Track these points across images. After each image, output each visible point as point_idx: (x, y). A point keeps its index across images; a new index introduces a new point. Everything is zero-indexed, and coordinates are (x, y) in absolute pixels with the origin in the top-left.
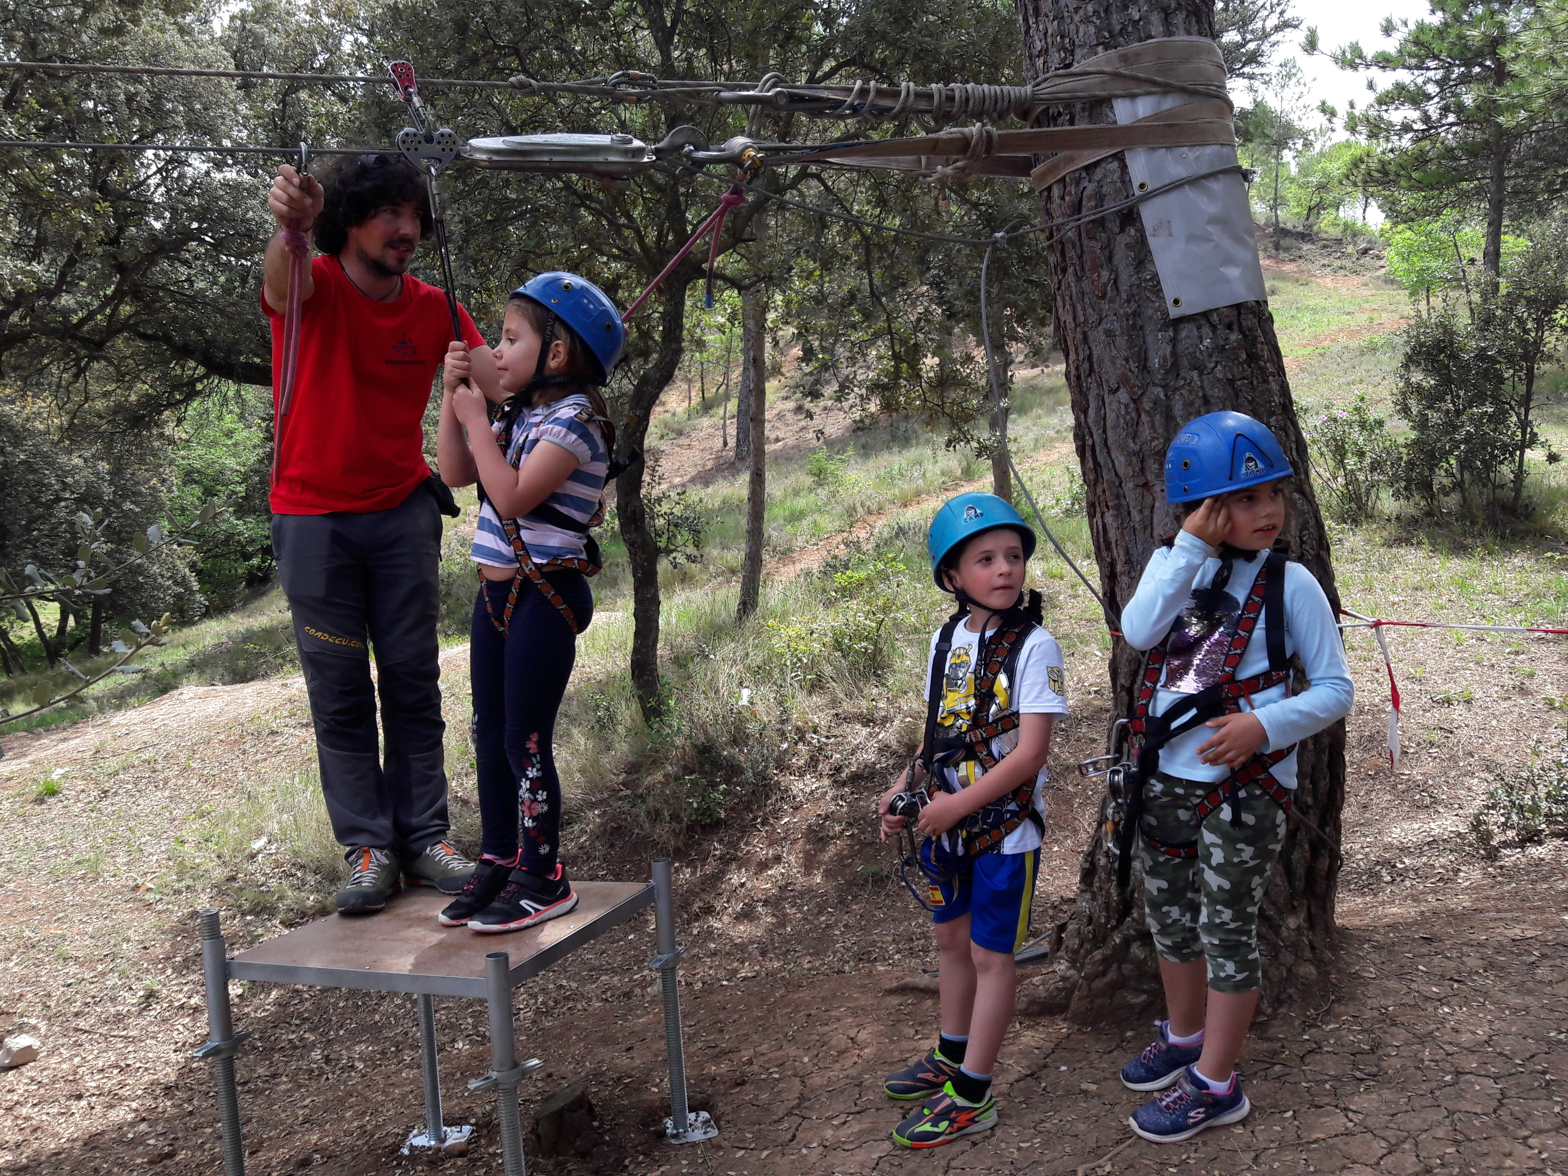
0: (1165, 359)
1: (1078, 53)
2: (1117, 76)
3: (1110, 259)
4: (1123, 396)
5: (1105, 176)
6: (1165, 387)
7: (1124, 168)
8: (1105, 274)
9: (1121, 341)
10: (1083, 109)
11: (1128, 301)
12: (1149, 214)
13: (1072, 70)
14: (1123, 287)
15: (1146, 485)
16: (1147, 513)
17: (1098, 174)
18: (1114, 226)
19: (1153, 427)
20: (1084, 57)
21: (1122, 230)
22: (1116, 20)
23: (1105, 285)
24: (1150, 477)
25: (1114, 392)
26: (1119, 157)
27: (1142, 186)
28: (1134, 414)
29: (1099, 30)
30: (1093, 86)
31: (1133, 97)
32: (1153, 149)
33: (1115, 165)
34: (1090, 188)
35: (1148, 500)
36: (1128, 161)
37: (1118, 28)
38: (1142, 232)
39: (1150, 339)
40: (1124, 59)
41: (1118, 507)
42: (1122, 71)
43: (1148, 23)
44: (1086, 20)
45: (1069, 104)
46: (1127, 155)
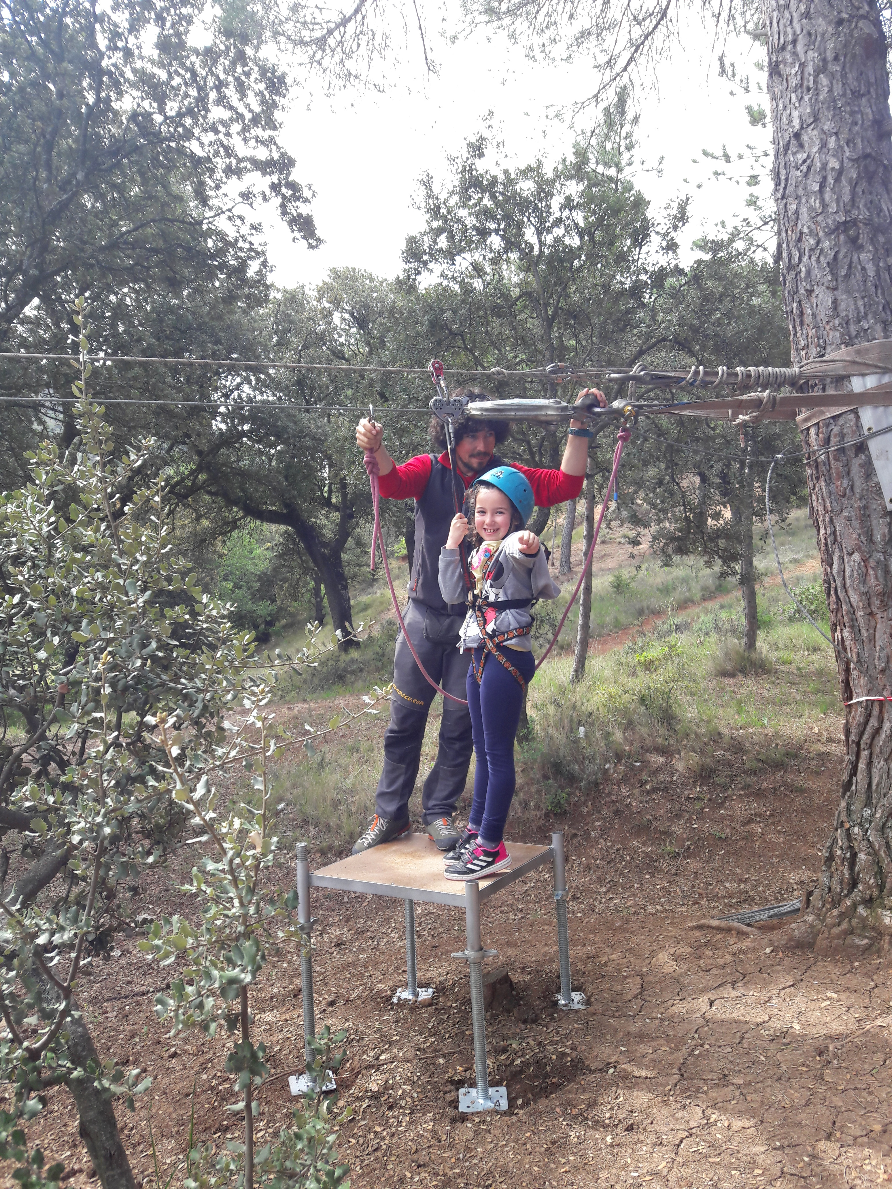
0: (884, 535)
1: (829, 349)
2: (854, 362)
3: (848, 473)
4: (857, 557)
5: (846, 423)
6: (884, 553)
7: (858, 418)
8: (845, 482)
9: (856, 524)
10: (832, 382)
11: (860, 499)
12: (873, 446)
13: (824, 358)
14: (857, 490)
15: (871, 614)
16: (872, 631)
17: (841, 421)
18: (851, 453)
19: (876, 578)
20: (832, 351)
21: (857, 456)
22: (853, 329)
23: (845, 489)
24: (875, 609)
25: (850, 554)
26: (855, 412)
27: (869, 429)
28: (864, 569)
29: (842, 335)
30: (839, 369)
31: (864, 375)
32: (876, 407)
33: (852, 416)
34: (836, 430)
35: (873, 623)
36: (860, 414)
37: (854, 333)
38: (869, 457)
39: (874, 522)
40: (858, 352)
41: (852, 627)
42: (857, 359)
43: (874, 330)
44: (834, 329)
45: (822, 379)
46: (860, 410)
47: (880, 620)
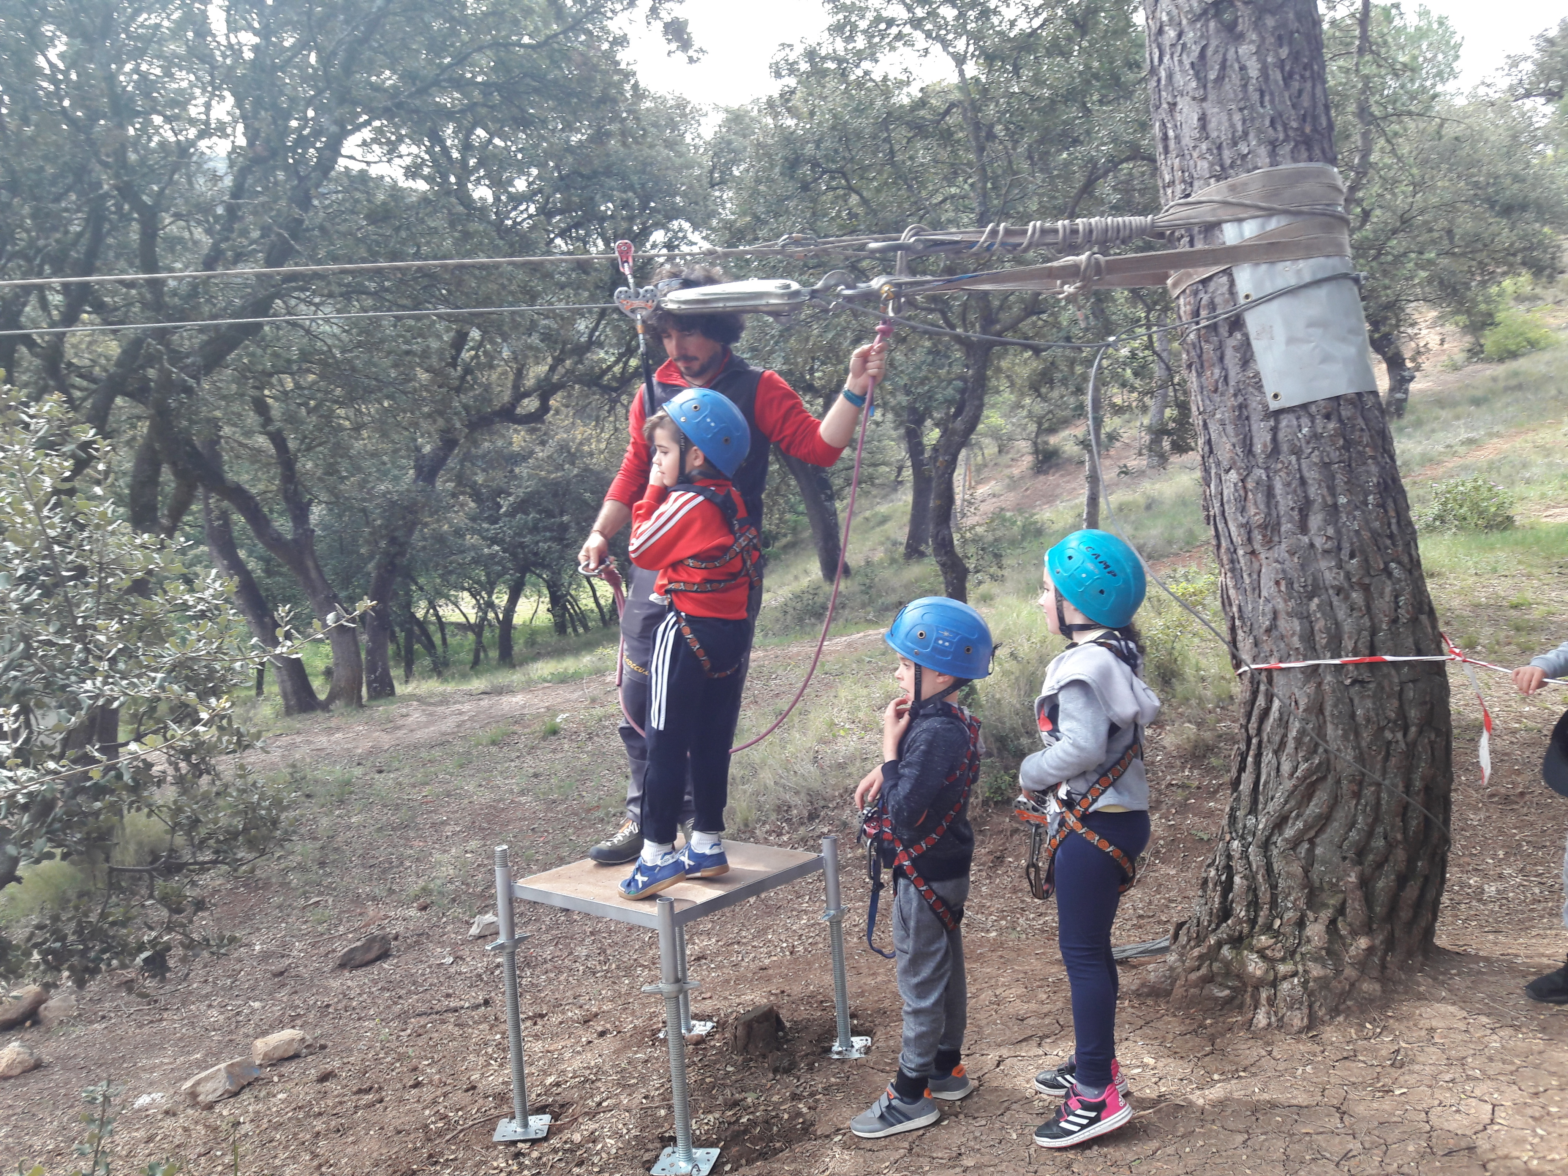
0: (1265, 446)
1: (1196, 184)
2: (1225, 203)
3: (1221, 359)
4: (1233, 476)
5: (1216, 289)
6: (1267, 469)
7: (1232, 283)
8: (1217, 371)
9: (1230, 429)
10: (1200, 232)
11: (1235, 395)
12: (1252, 321)
14: (1232, 383)
15: (1253, 553)
16: (1255, 576)
17: (1212, 286)
18: (1224, 331)
19: (1255, 503)
20: (1201, 188)
21: (1231, 334)
23: (1217, 382)
24: (1257, 546)
25: (1227, 471)
26: (1228, 272)
27: (1247, 297)
28: (1242, 492)
29: (1212, 164)
30: (1205, 214)
31: (1240, 220)
32: (1257, 264)
33: (1224, 279)
34: (1205, 298)
35: (1256, 566)
36: (1236, 276)
37: (1228, 162)
38: (1246, 336)
39: (1254, 427)
40: (1232, 188)
42: (1230, 199)
43: (1257, 156)
44: (1202, 157)
45: (1188, 227)
46: (1234, 270)
47: (1264, 562)
